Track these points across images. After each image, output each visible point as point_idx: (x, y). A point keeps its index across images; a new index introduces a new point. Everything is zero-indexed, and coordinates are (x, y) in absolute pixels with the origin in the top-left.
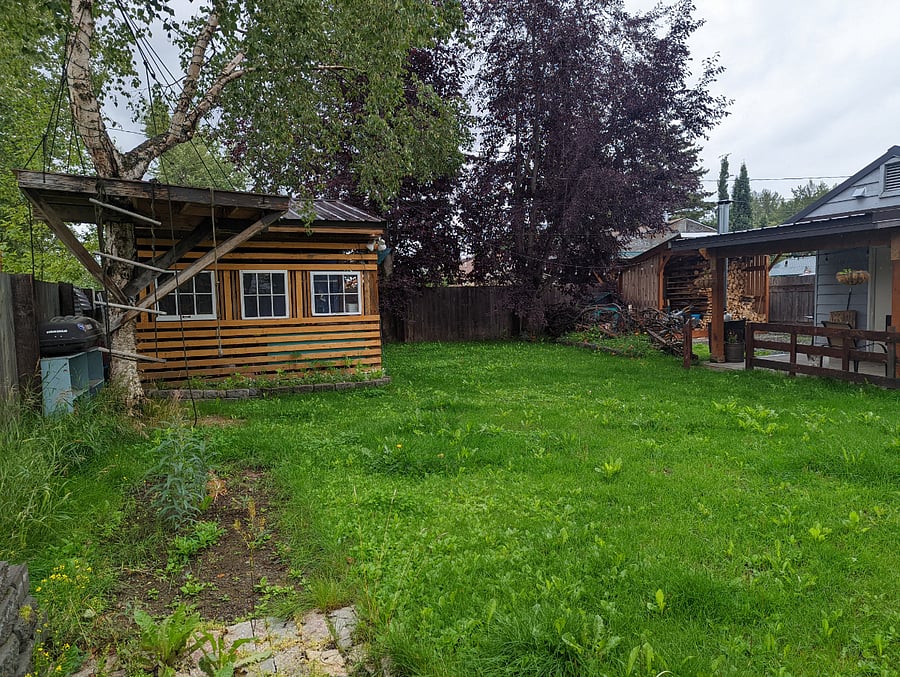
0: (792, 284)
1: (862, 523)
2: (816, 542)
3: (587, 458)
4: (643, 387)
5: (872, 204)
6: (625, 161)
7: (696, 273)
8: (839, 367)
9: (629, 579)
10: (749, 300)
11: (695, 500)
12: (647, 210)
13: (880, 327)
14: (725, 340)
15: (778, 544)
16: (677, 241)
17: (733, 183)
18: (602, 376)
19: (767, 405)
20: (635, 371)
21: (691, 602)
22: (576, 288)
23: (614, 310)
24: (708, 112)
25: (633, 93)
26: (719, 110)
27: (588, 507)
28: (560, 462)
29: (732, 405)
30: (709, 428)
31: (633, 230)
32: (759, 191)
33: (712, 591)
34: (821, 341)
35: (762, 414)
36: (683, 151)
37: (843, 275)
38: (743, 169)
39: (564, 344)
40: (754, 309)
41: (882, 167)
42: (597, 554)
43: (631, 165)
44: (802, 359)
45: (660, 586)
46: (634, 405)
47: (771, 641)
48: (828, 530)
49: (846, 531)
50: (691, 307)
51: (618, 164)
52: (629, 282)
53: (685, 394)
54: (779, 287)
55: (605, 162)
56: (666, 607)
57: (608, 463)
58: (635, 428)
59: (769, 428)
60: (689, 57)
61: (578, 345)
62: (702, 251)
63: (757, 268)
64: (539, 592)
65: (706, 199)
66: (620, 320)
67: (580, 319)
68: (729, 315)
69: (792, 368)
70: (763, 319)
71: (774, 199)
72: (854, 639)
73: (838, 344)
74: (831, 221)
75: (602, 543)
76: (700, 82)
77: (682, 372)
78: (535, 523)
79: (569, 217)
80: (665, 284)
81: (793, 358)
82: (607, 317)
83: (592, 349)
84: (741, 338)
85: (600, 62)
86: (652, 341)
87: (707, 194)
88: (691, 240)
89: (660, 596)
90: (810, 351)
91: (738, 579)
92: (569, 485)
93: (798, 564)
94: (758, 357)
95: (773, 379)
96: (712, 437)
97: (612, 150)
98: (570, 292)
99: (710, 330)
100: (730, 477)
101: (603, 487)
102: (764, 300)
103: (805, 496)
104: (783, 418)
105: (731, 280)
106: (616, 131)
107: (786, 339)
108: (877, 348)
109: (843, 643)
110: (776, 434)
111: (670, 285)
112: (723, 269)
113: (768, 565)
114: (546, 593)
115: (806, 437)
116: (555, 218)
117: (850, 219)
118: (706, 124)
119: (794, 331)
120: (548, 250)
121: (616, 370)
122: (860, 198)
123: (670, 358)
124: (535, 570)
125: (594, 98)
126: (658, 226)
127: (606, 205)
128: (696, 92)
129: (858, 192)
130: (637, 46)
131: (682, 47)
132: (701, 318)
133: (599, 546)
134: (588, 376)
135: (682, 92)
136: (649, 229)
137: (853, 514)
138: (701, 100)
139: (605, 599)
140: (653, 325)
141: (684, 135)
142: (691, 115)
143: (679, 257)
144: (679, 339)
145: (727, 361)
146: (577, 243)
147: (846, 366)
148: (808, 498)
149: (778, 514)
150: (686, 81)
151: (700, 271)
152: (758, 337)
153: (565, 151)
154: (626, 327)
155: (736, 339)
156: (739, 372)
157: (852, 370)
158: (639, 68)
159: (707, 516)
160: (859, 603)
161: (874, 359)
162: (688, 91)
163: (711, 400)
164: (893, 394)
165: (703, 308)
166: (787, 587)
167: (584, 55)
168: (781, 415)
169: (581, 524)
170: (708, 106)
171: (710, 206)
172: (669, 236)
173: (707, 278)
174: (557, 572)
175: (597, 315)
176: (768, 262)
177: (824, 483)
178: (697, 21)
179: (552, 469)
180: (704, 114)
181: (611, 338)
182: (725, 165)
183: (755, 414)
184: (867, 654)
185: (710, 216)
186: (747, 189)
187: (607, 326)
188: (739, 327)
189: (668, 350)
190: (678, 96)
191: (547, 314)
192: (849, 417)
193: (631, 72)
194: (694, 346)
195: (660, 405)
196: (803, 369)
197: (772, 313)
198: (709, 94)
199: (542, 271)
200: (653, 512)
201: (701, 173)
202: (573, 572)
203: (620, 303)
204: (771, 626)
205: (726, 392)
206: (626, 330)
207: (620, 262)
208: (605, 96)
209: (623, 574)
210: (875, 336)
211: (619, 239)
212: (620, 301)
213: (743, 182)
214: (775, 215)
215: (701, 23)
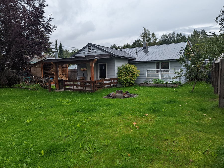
0: (73, 71)
1: (87, 121)
2: (78, 128)
3: (21, 120)
4: (38, 98)
5: (86, 54)
6: (29, 37)
7: (51, 68)
8: (82, 89)
9: (34, 150)
10: (64, 74)
11: (52, 124)
12: (37, 51)
13: (89, 80)
14: (59, 84)
15: (71, 130)
16: (45, 60)
17: (59, 47)
18: (26, 96)
19: (68, 99)
20: (36, 94)
21: (51, 151)
22: (17, 72)
23: (29, 77)
24: (51, 28)
25: (30, 19)
26: (53, 28)
27: (22, 134)
28: (12, 123)
29: (61, 100)
30: (55, 106)
31: (33, 56)
32: (65, 49)
33: (56, 146)
34: (79, 83)
35: (67, 101)
36: (45, 37)
37: (82, 69)
38: (61, 44)
39: (14, 88)
40: (65, 77)
41: (88, 47)
42: (25, 146)
43: (31, 38)
44: (75, 87)
45: (43, 149)
46: (36, 103)
47: (69, 153)
48: (81, 124)
49: (84, 123)
50: (50, 76)
51: (27, 37)
52: (33, 70)
53: (50, 98)
54: (70, 72)
55: (23, 36)
56: (44, 154)
57: (28, 120)
58: (36, 109)
59: (69, 104)
60: (45, 13)
61: (18, 88)
62: (52, 63)
63: (65, 67)
64: (5, 163)
65: (52, 50)
66: (31, 80)
67: (19, 80)
68: (59, 78)
69: (73, 90)
70: (67, 79)
71: (68, 51)
72: (86, 146)
73: (82, 84)
74: (79, 57)
75: (26, 143)
76: (48, 20)
77: (49, 93)
78: (3, 143)
79: (12, 51)
80: (43, 71)
81: (74, 87)
82: (27, 80)
83: (23, 88)
84: (63, 83)
85: (19, 8)
86: (41, 85)
87: (52, 49)
88: (49, 60)
89: (42, 152)
90: (77, 86)
91: (62, 141)
92: (16, 129)
93: (75, 134)
94: (66, 88)
95: (70, 92)
96: (56, 108)
97: (25, 34)
98: (15, 73)
99: (55, 82)
100: (60, 117)
101: (26, 127)
102: (67, 75)
103: (76, 118)
104: (72, 101)
105: (59, 70)
106: (26, 29)
107: (72, 83)
108: (89, 84)
109: (84, 148)
110: (70, 105)
111: (45, 71)
112: (57, 67)
113: (69, 135)
114: (7, 163)
115: (76, 105)
116: (8, 50)
117: (82, 57)
118: (50, 31)
119: (73, 81)
120: (6, 60)
121: (30, 94)
122: (84, 53)
123: (45, 90)
124: (3, 157)
125: (18, 18)
126: (40, 56)
127: (24, 48)
128: (47, 22)
129: (84, 52)
130: (30, 7)
131: (42, 10)
132: (53, 79)
133: (25, 144)
134: (22, 96)
135: (43, 22)
136: (38, 56)
137: (85, 120)
138: (49, 25)
139: (27, 158)
140: (41, 81)
141: (45, 33)
142: (46, 28)
143: (46, 64)
144: (48, 85)
145: (60, 89)
146: (16, 59)
147: (83, 88)
148: (77, 118)
149: (71, 123)
150: (44, 19)
151: (52, 67)
152: (66, 83)
153: (10, 31)
154: (33, 82)
155: (61, 84)
156: (63, 92)
157: (85, 89)
158: (31, 13)
159: (55, 128)
160: (87, 138)
161: (88, 86)
162: (45, 22)
163: (56, 99)
164: (92, 93)
165: (53, 77)
166: (73, 139)
167: (14, 5)
168: (71, 101)
169: (19, 139)
170: (50, 27)
171: (53, 52)
172: (43, 58)
173: (53, 69)
174: (11, 155)
175: (24, 79)
176: (67, 66)
177: (80, 114)
178: (46, 5)
179: (10, 125)
180: (50, 28)
181: (28, 85)
182: (56, 42)
183: (66, 101)
184: (88, 149)
185: (54, 54)
186: (62, 49)
187: (27, 82)
188: (62, 81)
189: (45, 87)
190: (42, 22)
191: (7, 79)
192: (84, 99)
193: (29, 13)
194: (51, 86)
195: (43, 102)
196: (76, 90)
197: (69, 77)
198: (51, 24)
199: (4, 66)
200: (41, 130)
201: (51, 43)
202: (17, 154)
203: (31, 76)
204: (69, 150)
205: (59, 97)
206: (33, 83)
207: (30, 64)
208: (22, 18)
209: (32, 149)
210: (89, 82)
211: (29, 58)
212: (31, 75)
213: (61, 47)
214: (68, 55)
215: (47, 5)
